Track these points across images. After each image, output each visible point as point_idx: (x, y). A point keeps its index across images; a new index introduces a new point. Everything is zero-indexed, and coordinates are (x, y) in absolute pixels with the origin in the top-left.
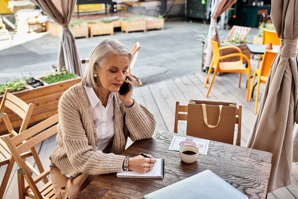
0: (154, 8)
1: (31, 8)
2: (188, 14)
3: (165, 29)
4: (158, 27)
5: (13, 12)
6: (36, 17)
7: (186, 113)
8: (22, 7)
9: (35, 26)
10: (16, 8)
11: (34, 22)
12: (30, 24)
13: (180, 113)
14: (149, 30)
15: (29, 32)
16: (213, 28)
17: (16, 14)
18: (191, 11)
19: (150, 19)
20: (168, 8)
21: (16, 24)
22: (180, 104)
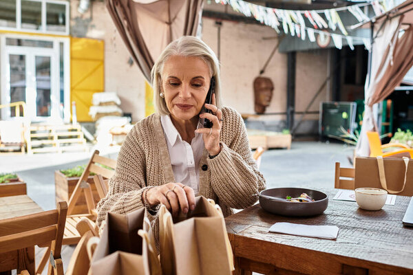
0: (277, 124)
1: (117, 115)
2: (323, 131)
3: (292, 148)
4: (283, 145)
5: (94, 120)
6: (123, 126)
7: (354, 179)
8: (106, 114)
9: (120, 137)
10: (99, 115)
11: (119, 132)
12: (113, 134)
13: (341, 178)
14: (270, 149)
15: (112, 145)
16: (368, 119)
17: (98, 122)
18: (328, 128)
19: (272, 134)
20: (296, 124)
21: (95, 135)
22: (341, 166)
